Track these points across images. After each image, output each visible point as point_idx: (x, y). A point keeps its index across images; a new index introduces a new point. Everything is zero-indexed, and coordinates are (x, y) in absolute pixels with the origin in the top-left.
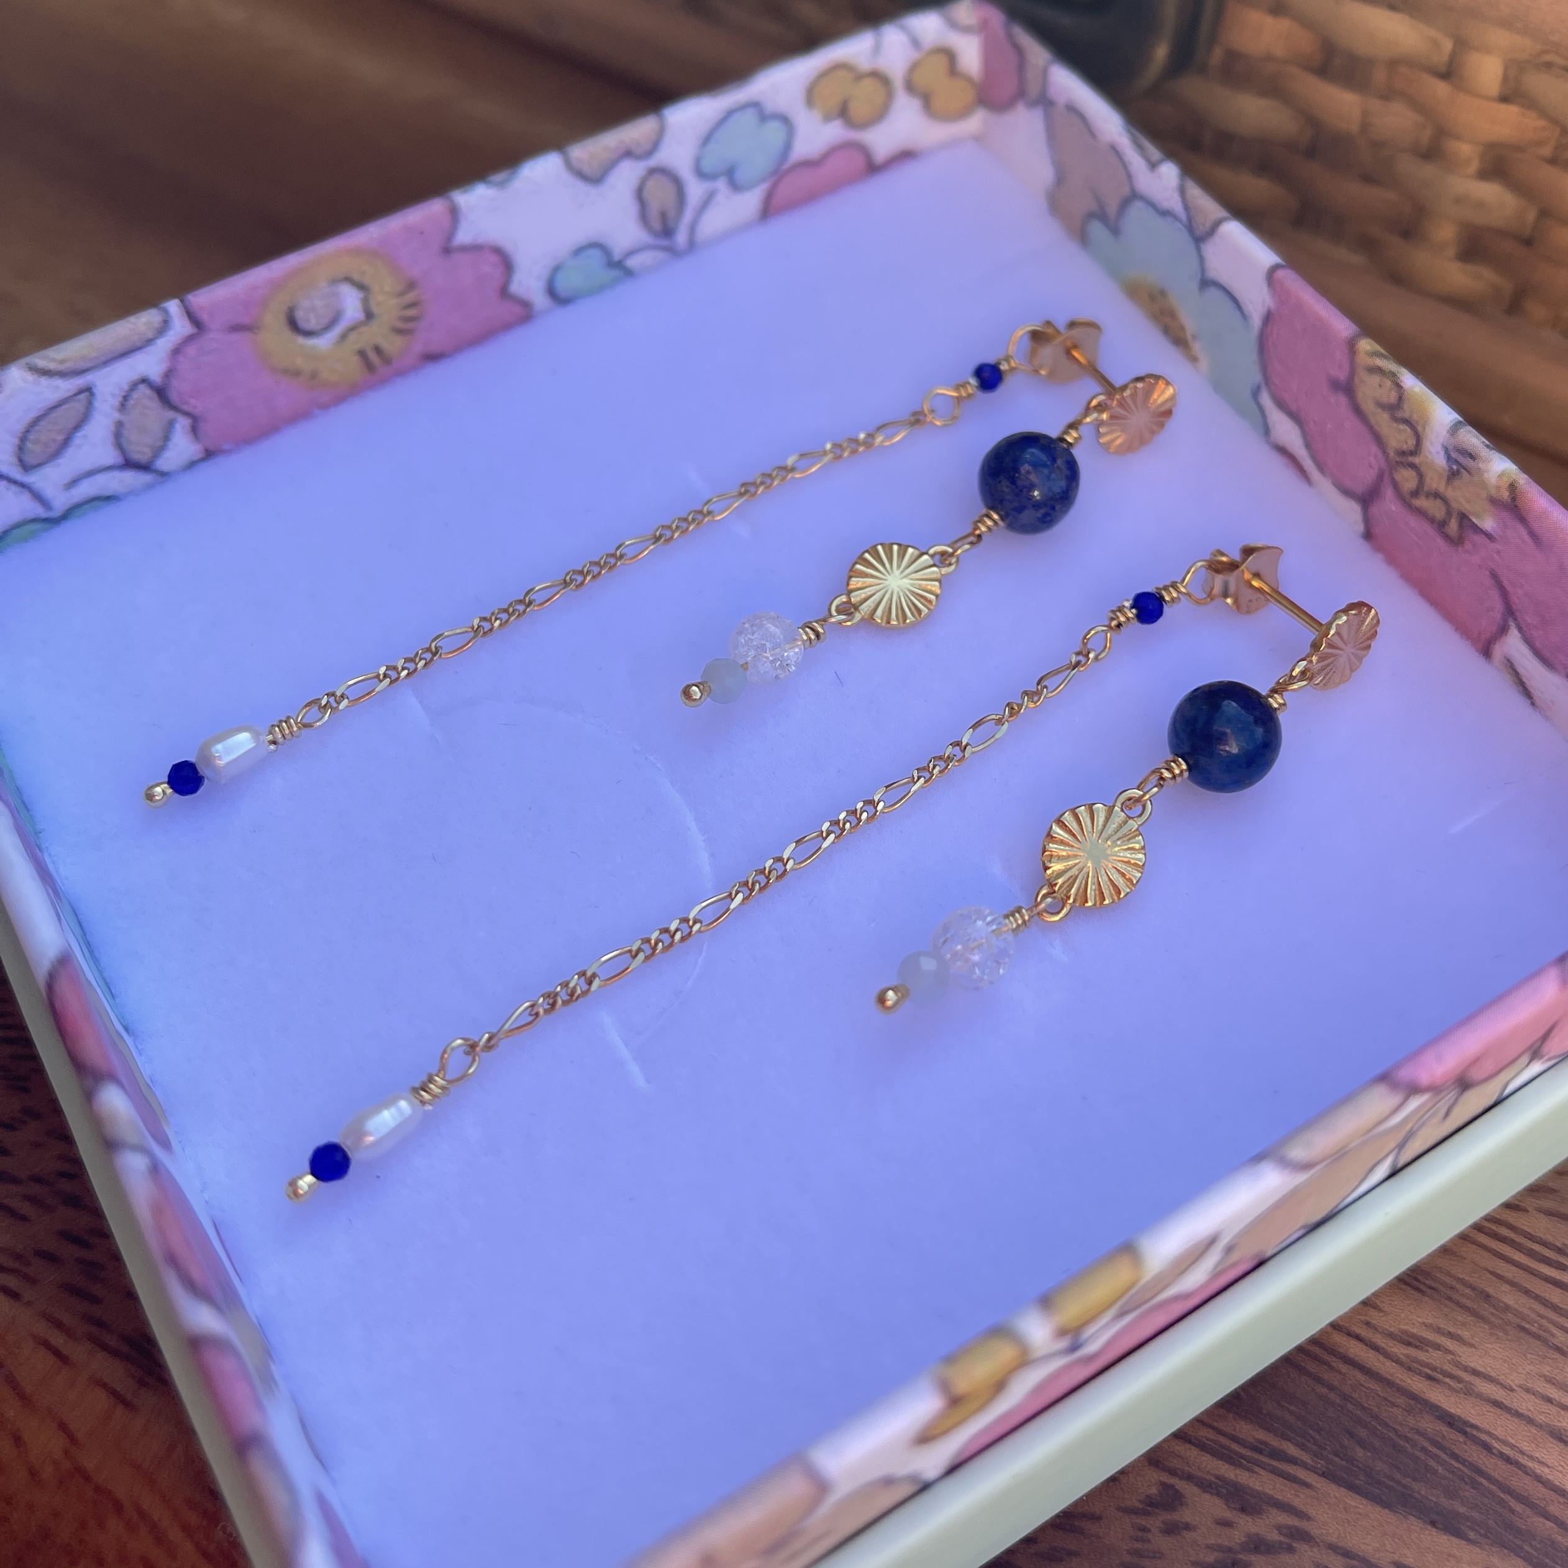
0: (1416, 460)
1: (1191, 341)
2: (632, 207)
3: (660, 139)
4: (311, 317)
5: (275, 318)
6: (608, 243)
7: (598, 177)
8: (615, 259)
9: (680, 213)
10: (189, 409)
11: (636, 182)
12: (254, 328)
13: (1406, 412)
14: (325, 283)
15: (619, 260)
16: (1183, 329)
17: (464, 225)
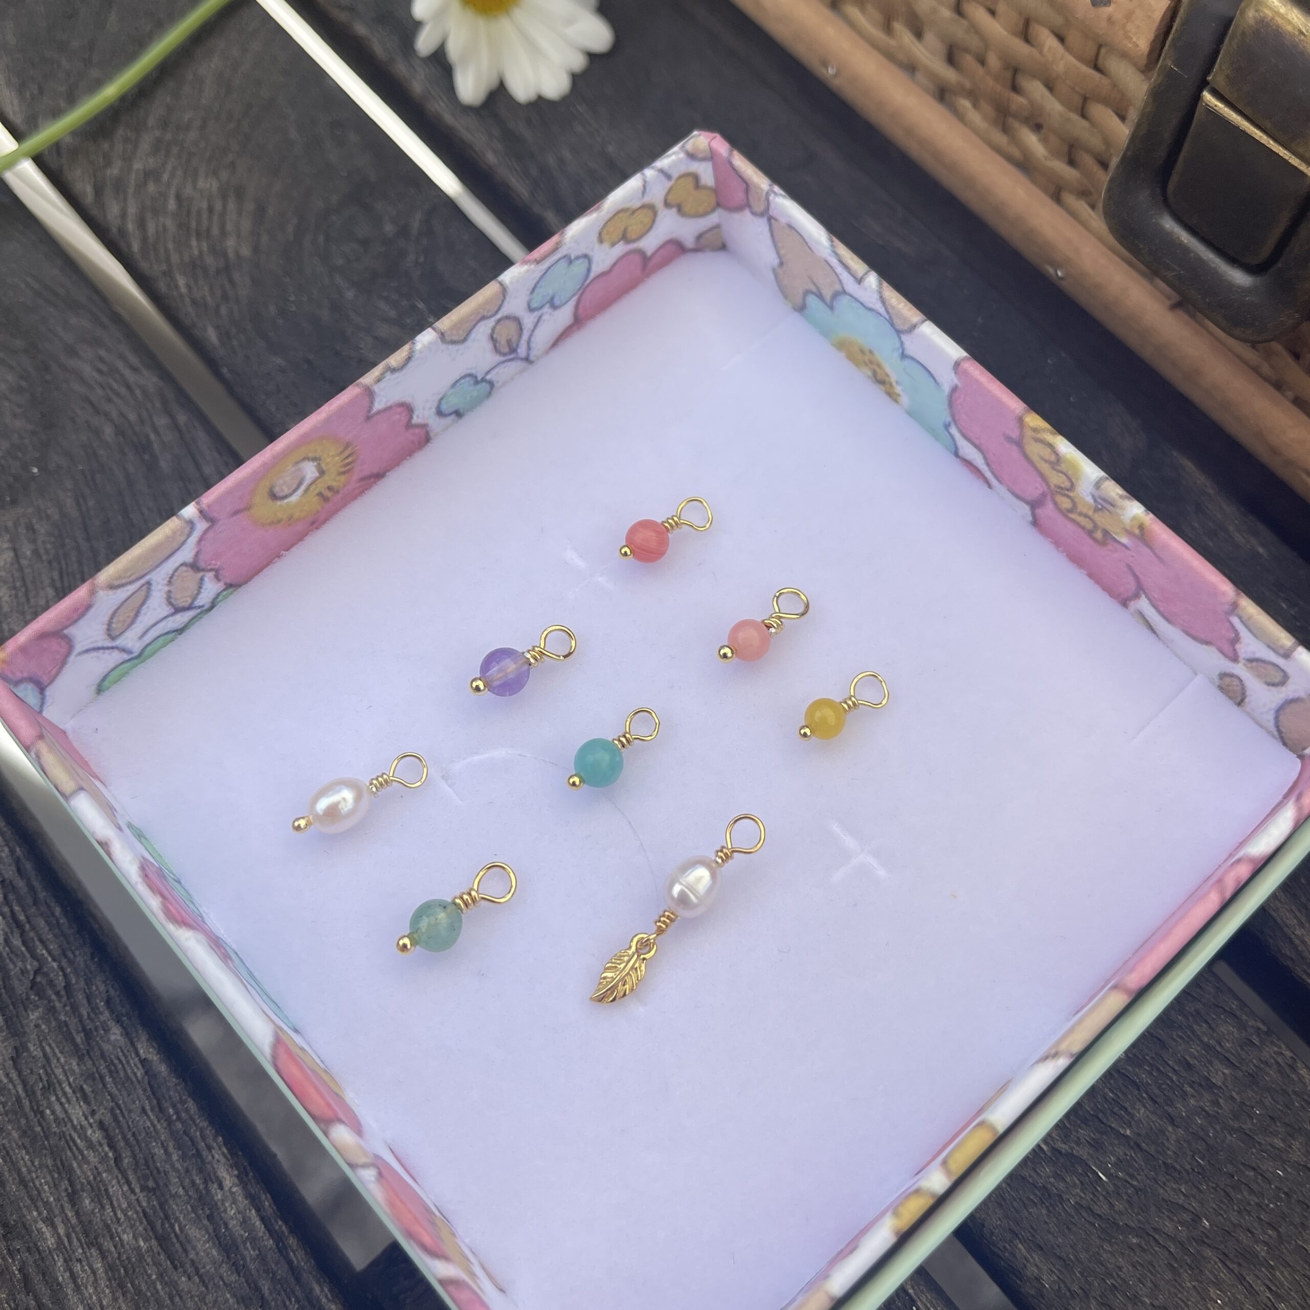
0: (1071, 494)
1: (894, 384)
2: (489, 346)
3: (503, 301)
4: (284, 487)
5: (260, 497)
6: (473, 371)
7: (462, 338)
8: (479, 378)
9: (520, 336)
10: (213, 567)
11: (489, 331)
12: (248, 508)
13: (1063, 467)
14: (291, 466)
15: (482, 378)
16: (888, 376)
17: (377, 400)
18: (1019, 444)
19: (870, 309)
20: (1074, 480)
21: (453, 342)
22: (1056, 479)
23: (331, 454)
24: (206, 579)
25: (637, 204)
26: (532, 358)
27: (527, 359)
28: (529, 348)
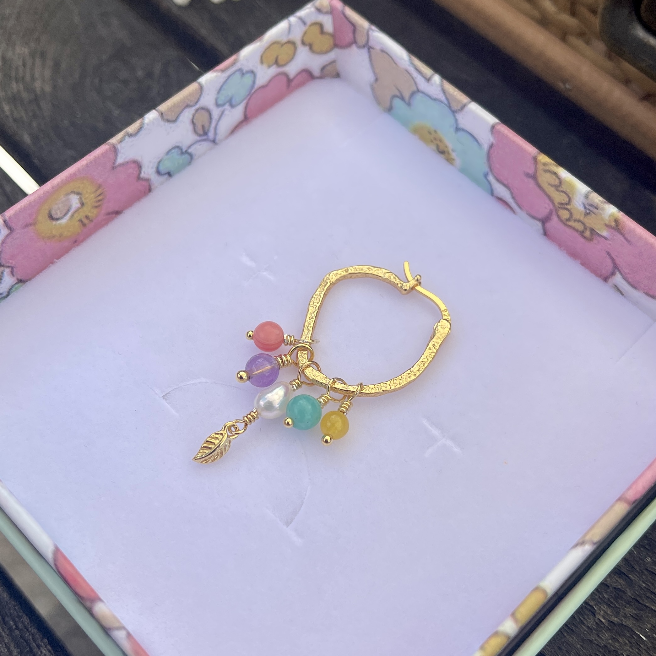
0: (569, 207)
1: (450, 151)
2: (190, 127)
3: (200, 96)
4: (58, 212)
5: (42, 217)
6: (180, 145)
7: (174, 119)
8: (184, 151)
9: (210, 123)
10: (10, 265)
11: (191, 117)
12: (33, 224)
13: (564, 188)
14: (62, 196)
15: (186, 151)
16: (446, 147)
17: (120, 155)
18: (534, 177)
19: (435, 100)
20: (571, 195)
21: (168, 121)
22: (558, 198)
23: (89, 191)
24: (5, 273)
25: (284, 40)
26: (217, 141)
27: (214, 141)
28: (215, 134)
